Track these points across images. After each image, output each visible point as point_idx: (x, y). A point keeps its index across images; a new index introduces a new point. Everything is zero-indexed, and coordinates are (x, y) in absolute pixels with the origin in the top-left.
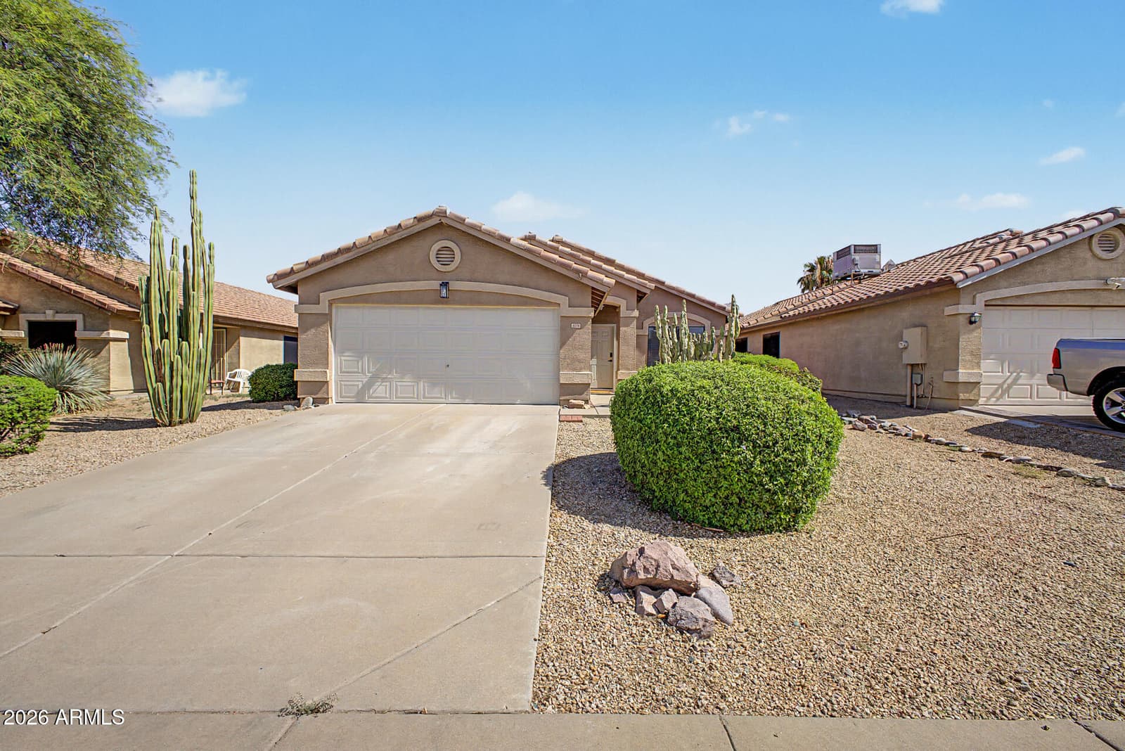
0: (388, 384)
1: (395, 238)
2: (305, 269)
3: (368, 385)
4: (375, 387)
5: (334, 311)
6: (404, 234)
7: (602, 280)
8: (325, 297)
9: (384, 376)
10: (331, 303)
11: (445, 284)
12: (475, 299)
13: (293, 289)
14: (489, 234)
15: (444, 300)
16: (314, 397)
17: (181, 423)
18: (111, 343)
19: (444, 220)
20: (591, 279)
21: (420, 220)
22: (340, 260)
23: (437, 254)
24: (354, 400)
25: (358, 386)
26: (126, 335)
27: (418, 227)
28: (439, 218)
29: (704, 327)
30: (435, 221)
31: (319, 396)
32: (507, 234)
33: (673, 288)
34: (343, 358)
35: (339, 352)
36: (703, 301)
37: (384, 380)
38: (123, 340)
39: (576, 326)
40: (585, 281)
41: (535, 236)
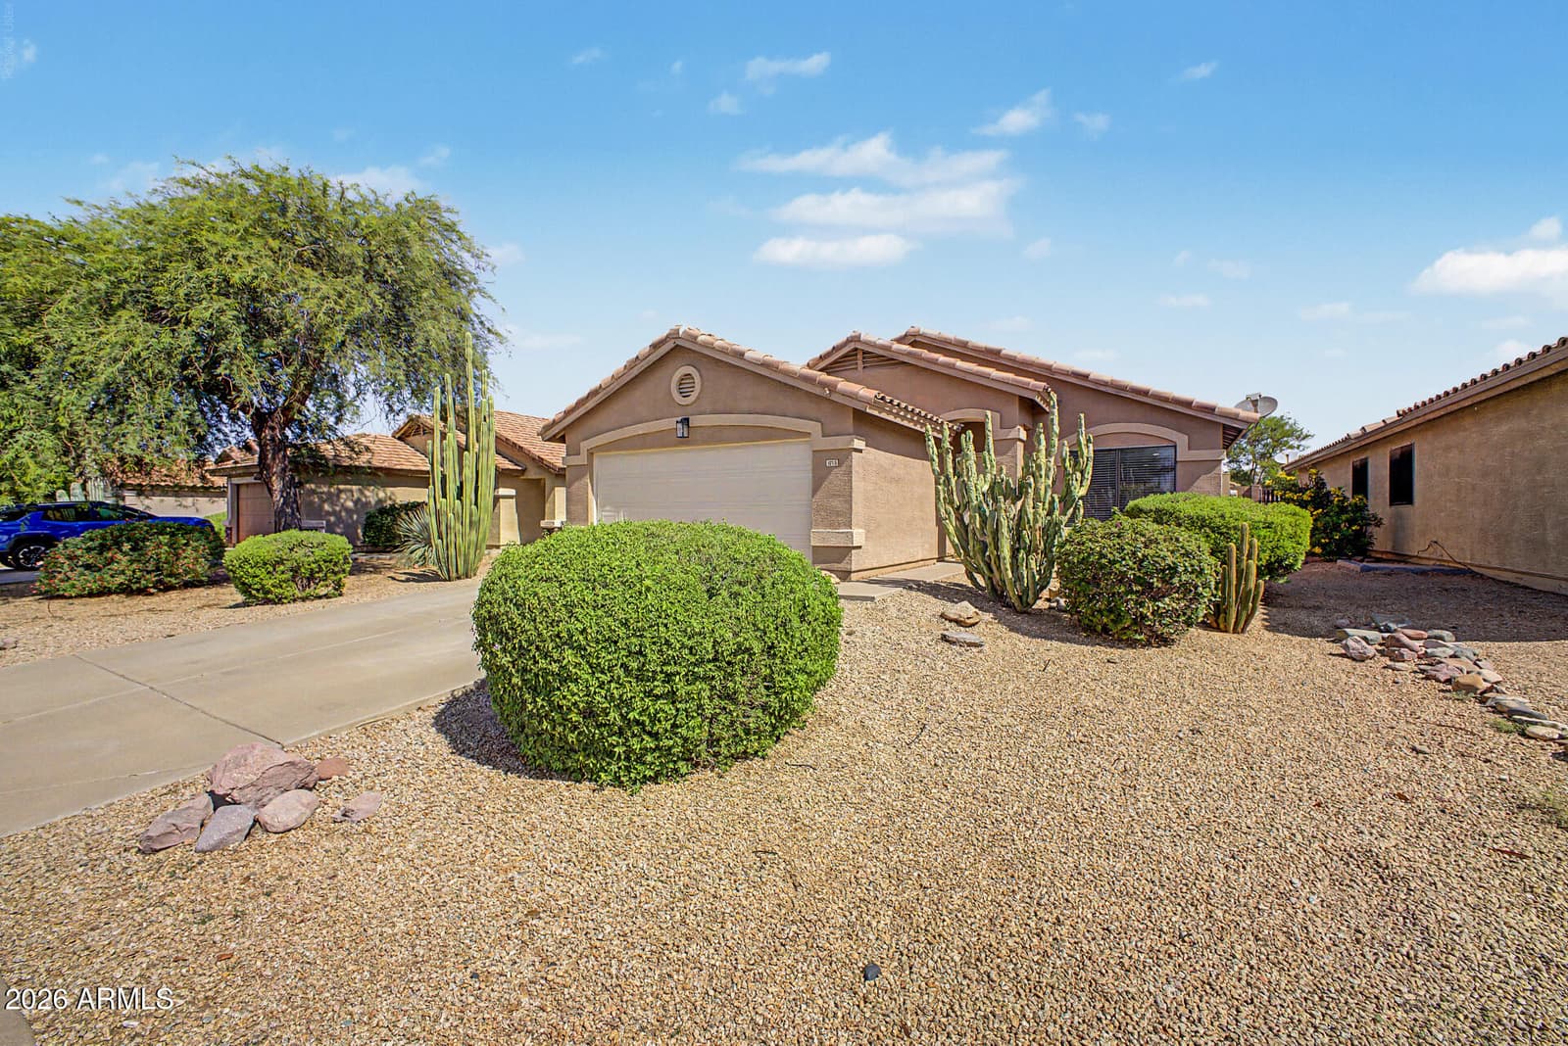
1: (635, 372)
2: (564, 418)
5: (596, 462)
6: (644, 365)
7: (856, 394)
8: (585, 446)
10: (591, 454)
11: (686, 421)
12: (717, 436)
13: (562, 440)
15: (684, 440)
17: (459, 578)
18: (501, 500)
19: (678, 342)
20: (844, 394)
21: (655, 346)
22: (590, 405)
23: (681, 384)
26: (513, 492)
27: (654, 355)
28: (673, 341)
29: (1175, 447)
30: (669, 345)
32: (740, 347)
33: (1106, 384)
34: (603, 513)
35: (600, 506)
36: (1166, 399)
38: (511, 497)
39: (834, 463)
40: (834, 397)
41: (860, 335)
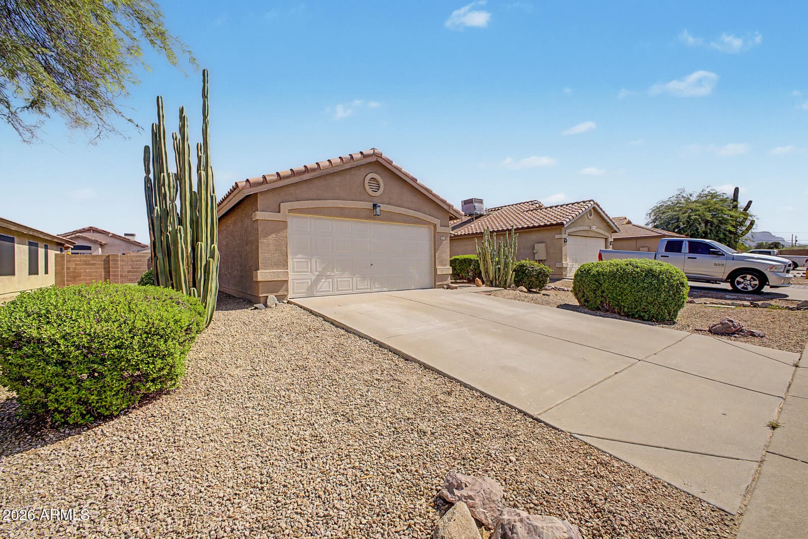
0: (331, 280)
1: (348, 166)
3: (316, 282)
4: (322, 283)
6: (353, 165)
8: (285, 207)
9: (328, 273)
10: (289, 212)
12: (391, 218)
14: (405, 175)
15: (374, 217)
16: (276, 294)
19: (379, 160)
23: (369, 183)
24: (305, 295)
25: (307, 283)
27: (363, 161)
28: (377, 158)
31: (280, 293)
32: (415, 177)
34: (295, 260)
37: (328, 277)
